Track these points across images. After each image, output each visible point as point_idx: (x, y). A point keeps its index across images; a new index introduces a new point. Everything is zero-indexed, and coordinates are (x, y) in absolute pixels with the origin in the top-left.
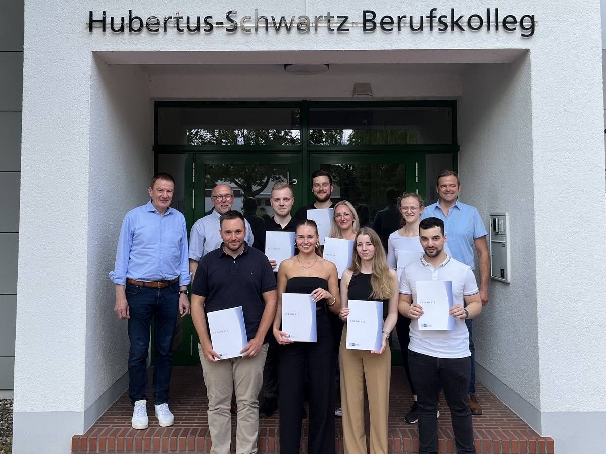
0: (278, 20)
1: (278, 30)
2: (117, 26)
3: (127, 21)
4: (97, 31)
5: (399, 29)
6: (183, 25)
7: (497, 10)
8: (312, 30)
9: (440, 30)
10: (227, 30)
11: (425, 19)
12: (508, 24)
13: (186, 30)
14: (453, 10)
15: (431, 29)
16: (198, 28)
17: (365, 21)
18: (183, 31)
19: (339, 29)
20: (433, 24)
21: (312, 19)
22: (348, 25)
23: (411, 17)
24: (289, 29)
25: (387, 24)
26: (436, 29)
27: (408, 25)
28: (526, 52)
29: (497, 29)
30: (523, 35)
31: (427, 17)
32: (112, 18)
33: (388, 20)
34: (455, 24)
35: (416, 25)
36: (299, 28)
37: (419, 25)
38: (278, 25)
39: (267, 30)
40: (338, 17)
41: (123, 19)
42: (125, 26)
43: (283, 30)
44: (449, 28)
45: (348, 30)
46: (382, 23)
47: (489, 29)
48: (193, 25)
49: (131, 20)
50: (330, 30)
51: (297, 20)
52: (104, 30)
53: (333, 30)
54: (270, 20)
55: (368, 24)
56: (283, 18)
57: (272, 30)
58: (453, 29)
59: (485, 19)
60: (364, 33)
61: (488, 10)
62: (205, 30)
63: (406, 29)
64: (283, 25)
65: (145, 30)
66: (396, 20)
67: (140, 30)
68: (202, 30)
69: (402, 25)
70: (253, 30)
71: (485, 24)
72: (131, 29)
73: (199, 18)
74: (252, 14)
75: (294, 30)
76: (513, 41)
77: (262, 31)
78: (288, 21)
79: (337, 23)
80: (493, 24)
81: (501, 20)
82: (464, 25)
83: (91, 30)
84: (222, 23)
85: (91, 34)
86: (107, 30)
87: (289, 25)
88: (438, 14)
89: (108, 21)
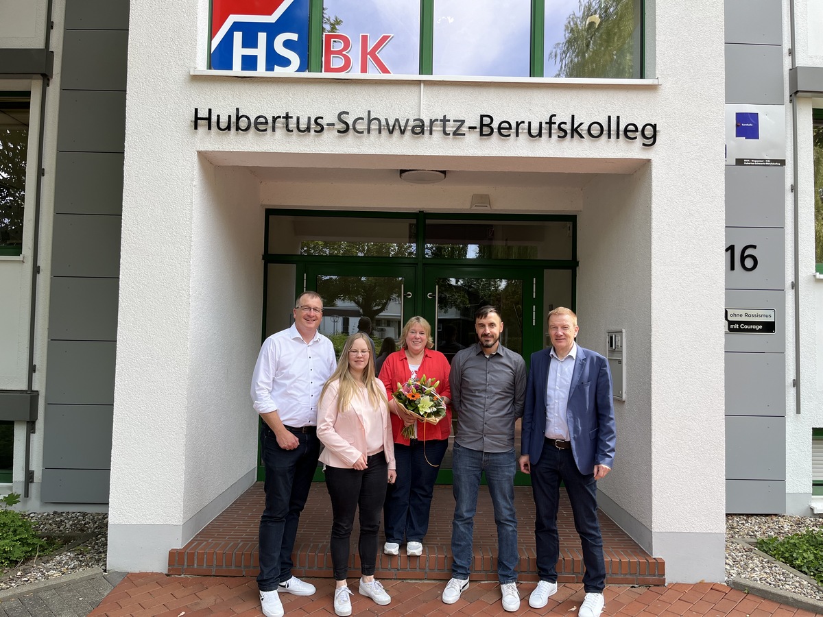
0: (391, 123)
1: (391, 132)
2: (223, 125)
3: (233, 119)
4: (202, 129)
5: (517, 135)
6: (292, 125)
7: (618, 117)
8: (427, 133)
9: (559, 137)
10: (339, 132)
11: (544, 125)
12: (629, 133)
13: (295, 131)
14: (573, 116)
15: (550, 136)
16: (308, 129)
17: (482, 125)
18: (292, 131)
19: (455, 133)
20: (553, 131)
21: (427, 123)
22: (464, 129)
23: (530, 123)
24: (402, 132)
25: (505, 130)
26: (554, 137)
27: (527, 131)
28: (648, 162)
29: (618, 137)
30: (644, 145)
31: (546, 123)
32: (218, 116)
33: (505, 125)
34: (575, 131)
35: (534, 131)
36: (413, 132)
37: (538, 131)
38: (391, 128)
39: (380, 132)
40: (454, 121)
41: (230, 117)
42: (232, 125)
43: (397, 133)
44: (569, 136)
45: (464, 134)
46: (500, 128)
47: (609, 137)
48: (303, 126)
49: (238, 118)
50: (445, 133)
51: (411, 123)
52: (210, 128)
53: (449, 134)
54: (383, 122)
55: (485, 129)
56: (397, 120)
57: (385, 133)
58: (572, 137)
59: (605, 127)
60: (481, 139)
61: (609, 117)
62: (315, 131)
63: (523, 136)
64: (397, 127)
65: (252, 128)
66: (514, 125)
67: (247, 129)
68: (312, 132)
69: (520, 131)
70: (366, 132)
71: (605, 132)
72: (238, 128)
73: (309, 118)
74: (365, 116)
75: (408, 133)
76: (633, 151)
77: (374, 133)
78: (403, 123)
79: (452, 127)
80: (613, 132)
81: (622, 128)
82: (584, 133)
83: (196, 128)
84: (333, 125)
85: (196, 133)
86: (212, 128)
87: (403, 128)
88: (557, 120)
89: (214, 119)
